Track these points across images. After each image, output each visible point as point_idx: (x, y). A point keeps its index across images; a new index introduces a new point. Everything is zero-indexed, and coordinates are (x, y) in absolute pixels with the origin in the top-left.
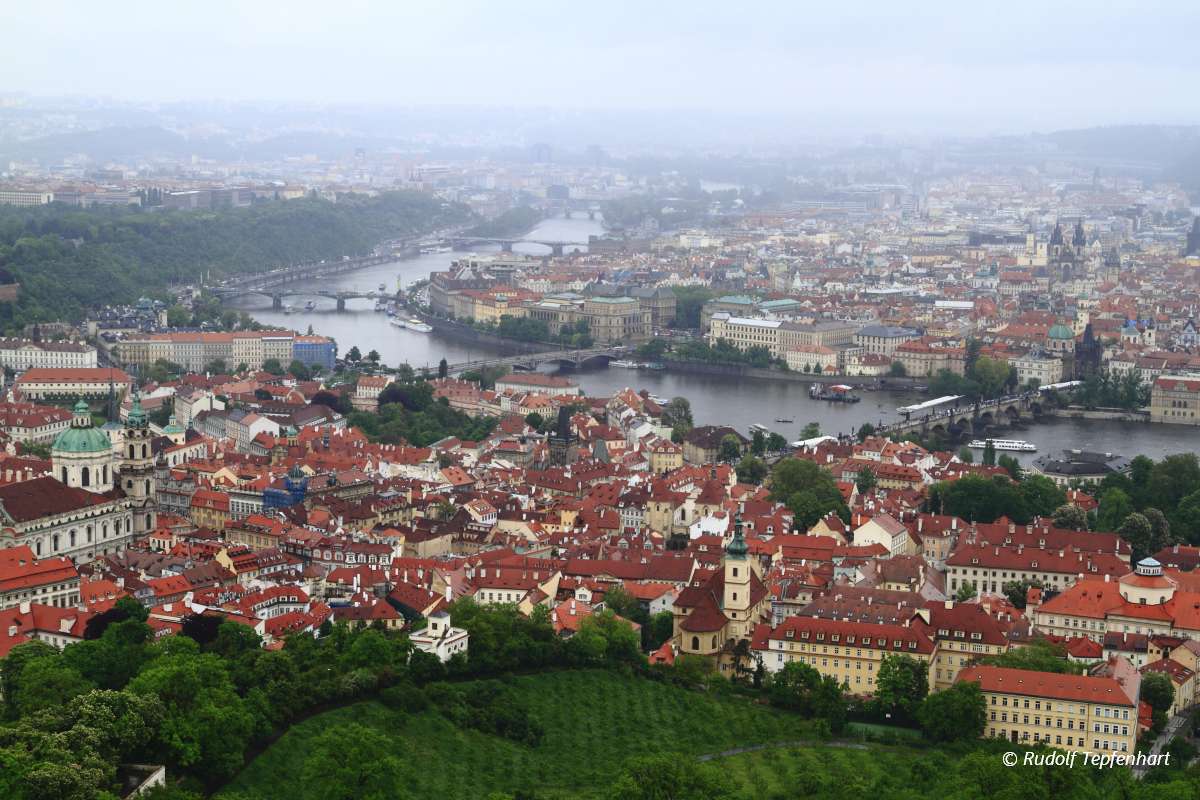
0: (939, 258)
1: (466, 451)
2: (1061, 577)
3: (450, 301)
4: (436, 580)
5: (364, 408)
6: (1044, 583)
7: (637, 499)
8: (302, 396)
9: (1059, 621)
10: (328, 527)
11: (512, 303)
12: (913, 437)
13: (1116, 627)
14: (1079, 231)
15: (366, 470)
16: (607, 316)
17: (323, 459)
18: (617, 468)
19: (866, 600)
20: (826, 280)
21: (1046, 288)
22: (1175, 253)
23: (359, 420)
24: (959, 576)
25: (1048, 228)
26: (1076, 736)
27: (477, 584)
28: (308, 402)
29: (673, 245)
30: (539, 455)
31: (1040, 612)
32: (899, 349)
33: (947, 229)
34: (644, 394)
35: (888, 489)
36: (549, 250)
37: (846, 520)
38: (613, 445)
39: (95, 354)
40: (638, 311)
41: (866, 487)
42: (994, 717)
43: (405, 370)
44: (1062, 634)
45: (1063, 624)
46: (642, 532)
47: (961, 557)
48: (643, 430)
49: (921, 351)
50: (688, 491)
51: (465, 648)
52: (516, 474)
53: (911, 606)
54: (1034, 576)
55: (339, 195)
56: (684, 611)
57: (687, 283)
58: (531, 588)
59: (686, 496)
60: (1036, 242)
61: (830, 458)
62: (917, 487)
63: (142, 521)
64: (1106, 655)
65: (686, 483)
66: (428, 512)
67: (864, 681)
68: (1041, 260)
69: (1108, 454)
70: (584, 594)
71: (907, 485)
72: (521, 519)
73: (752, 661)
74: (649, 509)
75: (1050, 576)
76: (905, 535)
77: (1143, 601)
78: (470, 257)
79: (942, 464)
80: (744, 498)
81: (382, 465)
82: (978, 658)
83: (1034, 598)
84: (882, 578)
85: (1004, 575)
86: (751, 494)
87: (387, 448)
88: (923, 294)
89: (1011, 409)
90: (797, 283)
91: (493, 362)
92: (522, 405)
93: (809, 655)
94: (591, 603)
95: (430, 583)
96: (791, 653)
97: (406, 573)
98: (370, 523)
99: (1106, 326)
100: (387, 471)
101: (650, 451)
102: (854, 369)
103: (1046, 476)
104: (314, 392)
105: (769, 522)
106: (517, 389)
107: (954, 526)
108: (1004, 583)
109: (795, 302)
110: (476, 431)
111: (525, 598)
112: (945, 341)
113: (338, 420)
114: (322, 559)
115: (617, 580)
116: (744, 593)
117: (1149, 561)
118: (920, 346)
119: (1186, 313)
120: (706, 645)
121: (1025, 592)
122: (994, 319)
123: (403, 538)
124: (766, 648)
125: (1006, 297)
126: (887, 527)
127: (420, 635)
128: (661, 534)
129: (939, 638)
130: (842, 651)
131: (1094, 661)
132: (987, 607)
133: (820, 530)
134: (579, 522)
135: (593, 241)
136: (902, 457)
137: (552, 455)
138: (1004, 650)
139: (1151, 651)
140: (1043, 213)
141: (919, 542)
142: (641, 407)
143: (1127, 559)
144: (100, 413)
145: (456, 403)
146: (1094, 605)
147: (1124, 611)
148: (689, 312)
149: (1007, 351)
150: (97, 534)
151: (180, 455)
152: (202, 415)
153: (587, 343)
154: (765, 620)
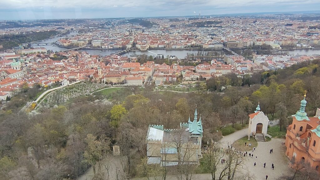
1: (65, 60)
4: (64, 75)
9: (134, 72)
10: (50, 71)
11: (68, 43)
12: (117, 54)
13: (139, 72)
14: (132, 31)
15: (53, 64)
16: (80, 43)
18: (84, 61)
19: (114, 72)
21: (129, 37)
24: (123, 68)
27: (70, 75)
28: (44, 56)
30: (74, 60)
32: (114, 45)
34: (86, 52)
35: (115, 60)
37: (111, 64)
38: (83, 58)
39: (14, 53)
40: (84, 43)
43: (56, 52)
46: (88, 68)
48: (86, 56)
49: (116, 45)
51: (69, 83)
52: (72, 63)
53: (119, 72)
54: (131, 68)
56: (94, 76)
57: (89, 39)
58: (76, 75)
59: (92, 63)
62: (118, 60)
63: (25, 73)
64: (139, 75)
67: (115, 81)
68: (128, 34)
73: (102, 80)
75: (133, 67)
76: (117, 65)
77: (142, 69)
81: (55, 63)
82: (126, 77)
83: (131, 70)
84: (116, 70)
87: (55, 61)
88: (116, 39)
89: (127, 51)
91: (67, 50)
93: (108, 79)
94: (83, 76)
96: (106, 79)
98: (55, 70)
102: (109, 48)
105: (102, 65)
106: (71, 53)
107: (122, 63)
108: (128, 69)
110: (66, 58)
113: (49, 58)
114: (50, 75)
115: (86, 73)
116: (101, 73)
117: (142, 65)
120: (97, 79)
122: (124, 41)
124: (104, 79)
126: (115, 64)
127: (63, 82)
128: (90, 67)
129: (122, 75)
130: (112, 78)
132: (127, 71)
133: (108, 65)
134: (80, 67)
138: (129, 75)
139: (143, 74)
141: (119, 65)
143: (140, 65)
144: (17, 60)
145: (63, 55)
146: (137, 70)
147: (140, 70)
148: (90, 43)
149: (126, 44)
150: (19, 75)
151: (28, 64)
152: (31, 59)
153: (78, 47)
154: (103, 76)
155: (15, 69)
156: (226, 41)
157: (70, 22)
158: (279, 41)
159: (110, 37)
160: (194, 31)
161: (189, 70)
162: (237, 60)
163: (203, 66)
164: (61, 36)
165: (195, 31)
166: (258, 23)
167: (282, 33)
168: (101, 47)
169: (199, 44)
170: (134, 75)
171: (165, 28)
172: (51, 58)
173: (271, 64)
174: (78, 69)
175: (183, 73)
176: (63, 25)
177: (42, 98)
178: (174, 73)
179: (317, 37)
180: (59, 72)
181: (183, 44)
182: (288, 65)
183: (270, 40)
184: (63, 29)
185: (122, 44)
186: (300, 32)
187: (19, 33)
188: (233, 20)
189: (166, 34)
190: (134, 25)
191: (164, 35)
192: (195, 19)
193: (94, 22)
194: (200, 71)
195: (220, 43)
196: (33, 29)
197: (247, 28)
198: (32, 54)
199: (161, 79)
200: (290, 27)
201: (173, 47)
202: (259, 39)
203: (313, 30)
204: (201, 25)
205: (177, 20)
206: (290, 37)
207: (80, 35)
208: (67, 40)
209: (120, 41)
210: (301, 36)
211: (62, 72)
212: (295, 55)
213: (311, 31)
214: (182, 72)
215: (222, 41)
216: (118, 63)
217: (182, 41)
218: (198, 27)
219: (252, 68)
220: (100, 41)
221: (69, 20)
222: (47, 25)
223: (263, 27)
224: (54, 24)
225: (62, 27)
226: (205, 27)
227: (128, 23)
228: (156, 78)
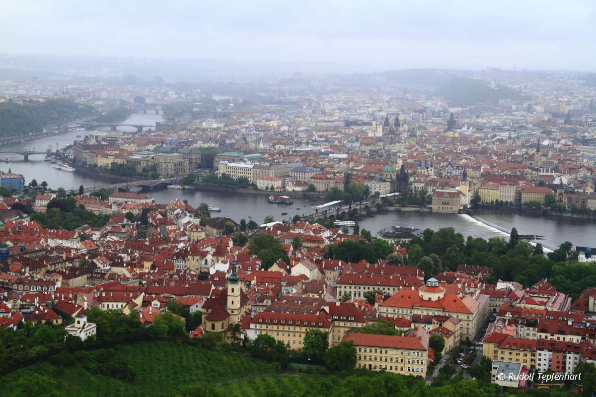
0: (330, 133)
1: (94, 232)
2: (391, 288)
3: (84, 155)
4: (79, 298)
5: (39, 211)
6: (384, 292)
7: (183, 255)
8: (6, 205)
9: (391, 310)
10: (21, 273)
11: (116, 156)
12: (320, 221)
13: (417, 312)
14: (397, 120)
15: (41, 243)
16: (166, 162)
17: (18, 238)
18: (172, 240)
19: (298, 303)
20: (276, 144)
21: (382, 147)
22: (442, 130)
23: (37, 217)
24: (343, 289)
25: (382, 118)
26: (399, 365)
27: (100, 300)
28: (9, 208)
29: (199, 126)
30: (132, 233)
31: (382, 306)
32: (312, 178)
33: (334, 118)
34: (185, 202)
35: (308, 247)
36: (136, 129)
37: (287, 263)
38: (170, 228)
40: (182, 160)
41: (297, 246)
42: (360, 358)
43: (61, 191)
44: (392, 316)
45: (392, 312)
46: (186, 271)
47: (344, 280)
48: (185, 220)
49: (322, 179)
50: (209, 250)
51: (94, 333)
52: (120, 243)
53: (320, 305)
54: (379, 289)
55: (24, 101)
56: (207, 311)
57: (206, 146)
58: (129, 301)
59: (207, 252)
60: (377, 125)
61: (279, 232)
62: (322, 246)
64: (413, 325)
65: (208, 246)
66: (74, 264)
67: (297, 342)
68: (380, 134)
69: (413, 228)
70: (156, 303)
71: (317, 245)
72: (123, 266)
73: (242, 334)
74: (189, 260)
75: (386, 288)
76: (317, 269)
77: (430, 299)
78: (95, 133)
79: (334, 234)
80: (237, 253)
81: (49, 240)
82: (352, 329)
83: (379, 299)
84: (305, 291)
85: (364, 288)
86: (240, 251)
87: (52, 231)
88: (323, 151)
89: (367, 207)
90: (261, 146)
92: (123, 208)
93: (270, 330)
94: (160, 308)
95: (76, 300)
96: (261, 330)
97: (63, 296)
98: (43, 270)
99: (411, 166)
100: (52, 243)
101: (189, 230)
102: (290, 188)
103: (383, 239)
104: (12, 203)
105: (249, 265)
106: (120, 200)
107: (340, 265)
108: (364, 292)
109: (260, 155)
110: (99, 222)
111: (125, 306)
112: (334, 174)
113: (26, 217)
114: (18, 290)
115: (173, 296)
116: (237, 301)
117: (433, 279)
118: (322, 176)
119: (448, 159)
120: (219, 327)
121: (374, 296)
122: (357, 163)
123: (61, 278)
124: (249, 328)
125: (363, 152)
126: (308, 266)
127: (71, 327)
128: (195, 272)
129: (333, 320)
130: (286, 328)
131: (407, 329)
132: (356, 304)
133: (275, 268)
134: (153, 267)
135: (158, 124)
136: (314, 231)
137: (139, 233)
138: (365, 325)
139: (434, 323)
140: (380, 111)
141: (323, 273)
142: (184, 208)
143: (422, 279)
145: (88, 208)
146: (407, 302)
147: (423, 304)
148: (208, 161)
149: (365, 179)
153: (156, 176)
154: (248, 314)
170: (391, 323)
180: (60, 283)
199: (521, 357)
228: (495, 352)
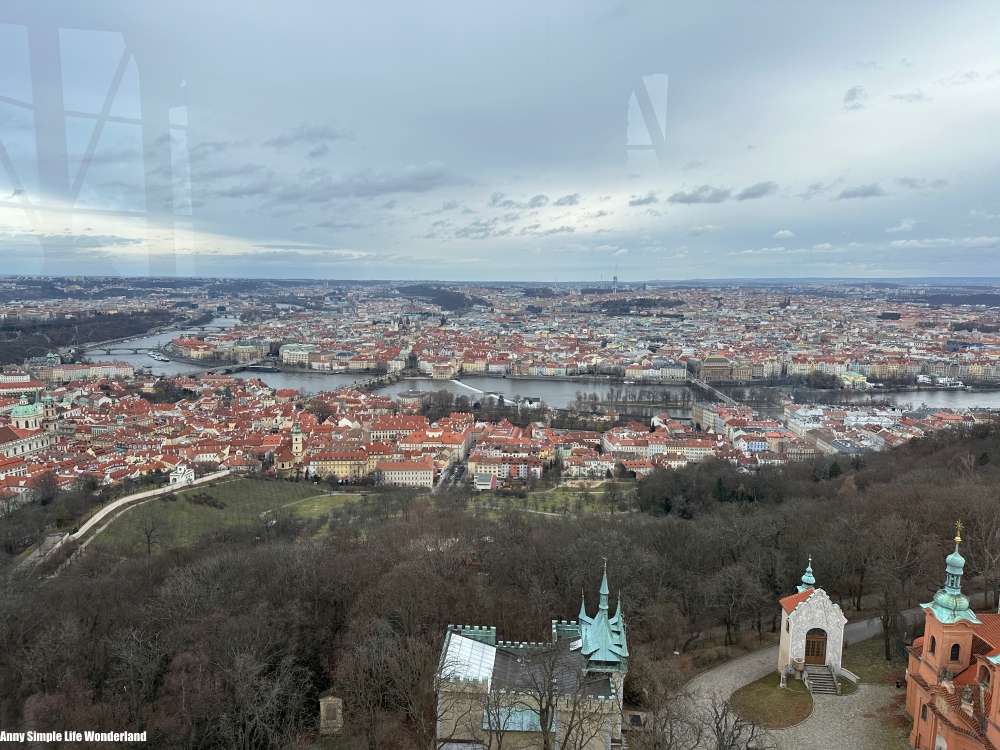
1: (190, 404)
2: (408, 431)
3: (180, 349)
4: (181, 452)
5: (147, 391)
6: (403, 434)
7: (258, 417)
8: (121, 387)
9: (408, 445)
10: (135, 437)
11: (205, 349)
12: (357, 389)
13: (425, 445)
14: (408, 320)
15: (150, 413)
16: (243, 352)
17: (131, 411)
18: (250, 406)
19: (344, 445)
21: (398, 338)
22: (436, 325)
27: (198, 452)
28: (124, 390)
30: (219, 404)
31: (401, 443)
32: (350, 360)
34: (260, 380)
35: (350, 407)
37: (336, 419)
38: (248, 398)
39: (29, 376)
40: (255, 350)
41: (342, 406)
42: (388, 478)
43: (163, 376)
44: (409, 449)
46: (261, 428)
47: (376, 427)
48: (259, 393)
50: (278, 413)
51: (193, 476)
52: (211, 411)
53: (359, 445)
54: (399, 432)
56: (278, 454)
57: (272, 340)
58: (218, 452)
62: (360, 406)
63: (53, 440)
64: (423, 454)
65: (277, 410)
66: (176, 427)
67: (344, 472)
68: (396, 329)
70: (239, 452)
71: (355, 405)
72: (213, 427)
73: (304, 469)
74: (263, 420)
75: (404, 431)
77: (433, 436)
79: (367, 397)
80: (298, 413)
81: (156, 411)
82: (382, 460)
83: (399, 438)
84: (349, 437)
85: (390, 432)
86: (301, 412)
87: (157, 405)
88: (358, 341)
89: (389, 378)
90: (313, 339)
91: (198, 371)
92: (211, 386)
93: (324, 465)
94: (242, 455)
95: (178, 454)
96: (318, 465)
97: (168, 451)
98: (152, 434)
99: (418, 350)
100: (157, 414)
101: (263, 400)
102: (335, 368)
104: (126, 386)
105: (308, 421)
106: (210, 380)
108: (390, 435)
109: (314, 345)
110: (194, 396)
111: (216, 456)
113: (136, 396)
115: (252, 446)
116: (300, 447)
117: (435, 424)
118: (358, 358)
119: (441, 344)
120: (287, 466)
121: (396, 437)
122: (382, 349)
123: (166, 438)
124: (309, 464)
126: (350, 420)
127: (174, 473)
128: (268, 428)
129: (369, 455)
130: (336, 463)
131: (419, 457)
132: (385, 443)
133: (327, 422)
134: (236, 427)
135: (236, 326)
136: (354, 396)
137: (224, 403)
138: (390, 457)
139: (437, 452)
141: (361, 423)
142: (258, 384)
143: (428, 423)
144: (32, 399)
145: (185, 387)
146: (418, 439)
147: (429, 440)
148: (275, 350)
149: (387, 359)
150: (34, 446)
151: (69, 413)
152: (78, 398)
153: (236, 362)
154: (308, 455)
155: (22, 425)
156: (697, 360)
157: (219, 287)
158: (861, 363)
159: (341, 337)
160: (597, 325)
161: (582, 443)
162: (731, 417)
163: (625, 435)
164: (183, 329)
165: (601, 325)
166: (795, 308)
167: (870, 339)
168: (310, 367)
169: (613, 366)
170: (408, 454)
171: (509, 315)
172: (144, 396)
173: (841, 434)
174: (227, 434)
175: (566, 454)
176: (196, 297)
177: (97, 525)
178: (536, 450)
179: (978, 354)
180: (166, 442)
181: (565, 364)
182: (896, 438)
183: (834, 361)
184: (194, 307)
185: (376, 358)
186: (924, 337)
187: (51, 315)
188: (716, 299)
189: (513, 331)
190: (415, 304)
191: (506, 335)
192: (601, 292)
193: (293, 289)
194: (616, 447)
195: (678, 365)
196: (98, 304)
197: (762, 323)
198: (86, 381)
199: (492, 470)
200: (894, 324)
201: (535, 371)
202: (799, 355)
203: (965, 333)
204: (618, 308)
205: (545, 292)
206: (894, 353)
207: (243, 328)
208: (201, 342)
209: (371, 349)
210: (928, 350)
211: (177, 440)
212: (915, 409)
213: (957, 338)
214: (561, 449)
215: (684, 358)
216: (358, 417)
217: (562, 355)
218: (611, 314)
219: (782, 446)
220: (307, 349)
221: (215, 280)
222: (144, 295)
223: (811, 321)
224: (165, 292)
225: (192, 299)
226: (631, 315)
227: (398, 296)
228: (476, 468)
